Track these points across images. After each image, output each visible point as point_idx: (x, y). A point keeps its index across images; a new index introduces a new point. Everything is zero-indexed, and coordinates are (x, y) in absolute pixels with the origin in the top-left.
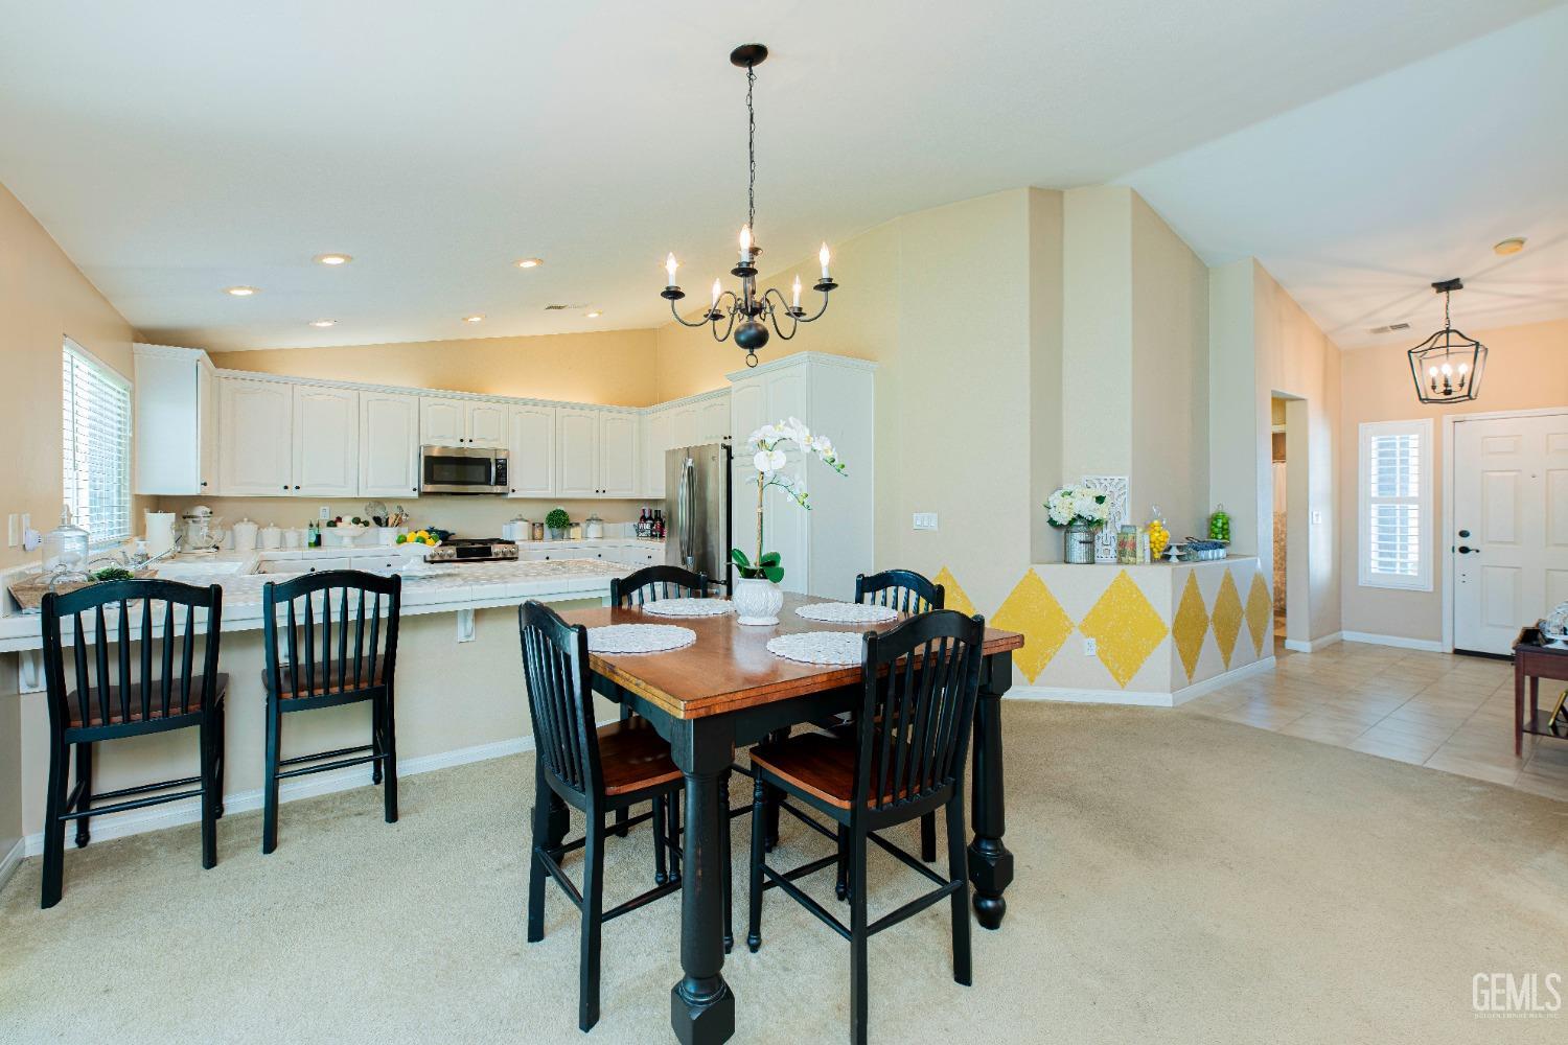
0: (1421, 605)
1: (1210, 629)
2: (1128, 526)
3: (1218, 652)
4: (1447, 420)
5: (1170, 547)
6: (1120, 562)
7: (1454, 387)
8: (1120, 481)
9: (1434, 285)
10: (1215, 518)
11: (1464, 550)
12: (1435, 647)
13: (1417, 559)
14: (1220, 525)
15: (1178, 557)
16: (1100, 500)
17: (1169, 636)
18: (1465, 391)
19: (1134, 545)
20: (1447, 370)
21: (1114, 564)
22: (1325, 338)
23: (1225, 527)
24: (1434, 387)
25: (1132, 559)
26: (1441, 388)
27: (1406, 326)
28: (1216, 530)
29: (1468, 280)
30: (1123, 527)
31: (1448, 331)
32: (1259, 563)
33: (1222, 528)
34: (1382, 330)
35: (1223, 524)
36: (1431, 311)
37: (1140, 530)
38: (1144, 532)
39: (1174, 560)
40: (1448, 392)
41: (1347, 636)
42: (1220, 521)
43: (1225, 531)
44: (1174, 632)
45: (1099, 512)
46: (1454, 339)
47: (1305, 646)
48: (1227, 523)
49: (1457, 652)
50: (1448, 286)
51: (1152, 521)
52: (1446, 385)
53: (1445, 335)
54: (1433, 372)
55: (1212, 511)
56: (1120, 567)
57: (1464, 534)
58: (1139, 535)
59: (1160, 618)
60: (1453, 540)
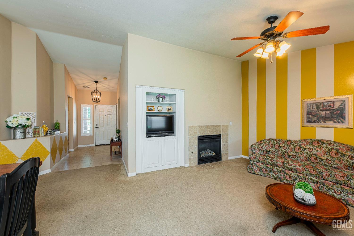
0: (91, 138)
1: (58, 151)
2: (36, 127)
3: (59, 155)
4: (94, 105)
5: (48, 132)
6: (34, 137)
7: (97, 100)
8: (33, 114)
9: (95, 81)
10: (56, 124)
11: (97, 128)
12: (93, 145)
13: (90, 130)
14: (57, 125)
15: (50, 134)
16: (28, 119)
17: (50, 155)
18: (99, 101)
19: (39, 132)
20: (96, 96)
21: (32, 137)
22: (75, 86)
23: (59, 126)
24: (95, 99)
25: (38, 136)
26: (96, 100)
27: (89, 87)
28: (56, 127)
29: (99, 82)
30: (34, 127)
31: (96, 90)
32: (66, 133)
33: (58, 126)
34: (85, 87)
35: (58, 125)
36: (93, 86)
37: (40, 127)
38: (41, 128)
39: (48, 135)
40: (96, 101)
41: (79, 146)
42: (57, 124)
43: (59, 127)
44: (51, 153)
45: (28, 123)
46: (97, 91)
47: (72, 150)
48: (59, 125)
49: (96, 145)
50: (96, 82)
51: (43, 125)
52: (96, 99)
53: (96, 91)
54: (95, 97)
55: (55, 122)
56: (35, 139)
57: (97, 125)
58: (40, 129)
59: (47, 150)
60: (95, 126)
